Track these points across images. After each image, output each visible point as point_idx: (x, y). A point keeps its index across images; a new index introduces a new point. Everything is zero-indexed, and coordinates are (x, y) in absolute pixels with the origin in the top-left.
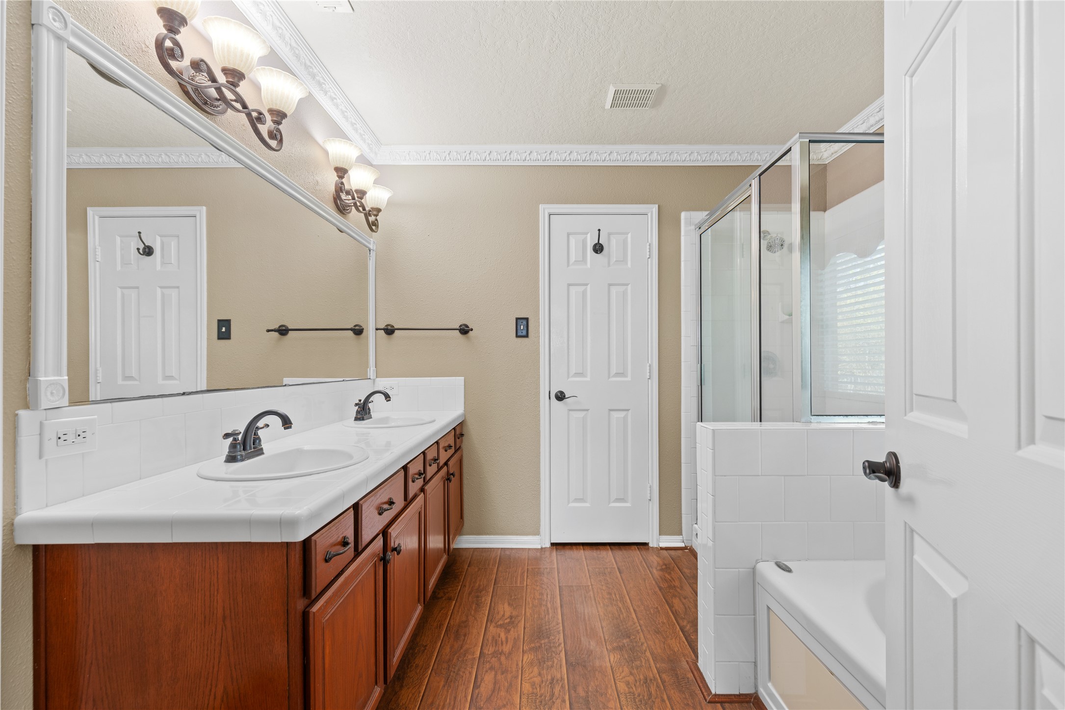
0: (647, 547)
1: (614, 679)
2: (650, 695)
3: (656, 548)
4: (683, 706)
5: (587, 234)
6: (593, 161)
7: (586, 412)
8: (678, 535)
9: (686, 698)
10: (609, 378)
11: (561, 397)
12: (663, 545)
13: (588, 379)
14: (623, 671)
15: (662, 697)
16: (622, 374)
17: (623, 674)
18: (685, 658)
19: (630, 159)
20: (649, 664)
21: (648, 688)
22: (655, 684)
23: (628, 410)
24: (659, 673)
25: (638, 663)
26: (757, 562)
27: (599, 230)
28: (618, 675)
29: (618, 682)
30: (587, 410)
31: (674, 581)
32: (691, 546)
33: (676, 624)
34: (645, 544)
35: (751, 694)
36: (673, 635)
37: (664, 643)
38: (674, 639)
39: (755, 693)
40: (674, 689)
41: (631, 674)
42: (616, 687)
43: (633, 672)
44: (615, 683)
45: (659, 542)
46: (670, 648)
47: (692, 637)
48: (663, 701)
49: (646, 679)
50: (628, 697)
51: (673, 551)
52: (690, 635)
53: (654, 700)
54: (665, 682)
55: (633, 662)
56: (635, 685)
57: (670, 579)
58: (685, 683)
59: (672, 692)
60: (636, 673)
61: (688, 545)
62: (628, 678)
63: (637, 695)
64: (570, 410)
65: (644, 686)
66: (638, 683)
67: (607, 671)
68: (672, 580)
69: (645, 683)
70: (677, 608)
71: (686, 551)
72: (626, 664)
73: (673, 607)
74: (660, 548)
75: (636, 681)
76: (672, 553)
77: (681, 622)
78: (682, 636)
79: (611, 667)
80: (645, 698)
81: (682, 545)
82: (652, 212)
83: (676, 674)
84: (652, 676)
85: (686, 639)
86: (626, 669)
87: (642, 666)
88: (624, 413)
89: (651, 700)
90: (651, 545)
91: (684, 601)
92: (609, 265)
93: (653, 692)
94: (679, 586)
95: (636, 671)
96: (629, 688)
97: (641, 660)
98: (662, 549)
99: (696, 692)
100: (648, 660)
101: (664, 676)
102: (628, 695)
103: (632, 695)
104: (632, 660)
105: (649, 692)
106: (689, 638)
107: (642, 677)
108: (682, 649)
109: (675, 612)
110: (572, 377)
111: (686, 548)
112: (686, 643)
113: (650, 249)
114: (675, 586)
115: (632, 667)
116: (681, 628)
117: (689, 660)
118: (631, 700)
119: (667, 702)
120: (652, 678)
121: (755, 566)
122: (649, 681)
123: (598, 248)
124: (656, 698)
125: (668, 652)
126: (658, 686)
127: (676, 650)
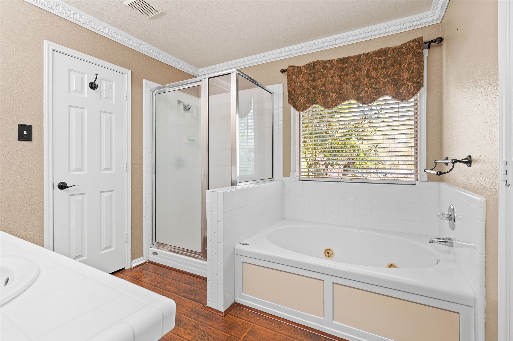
0: (124, 270)
1: (181, 337)
2: (203, 330)
3: (130, 268)
4: (218, 325)
5: (84, 74)
6: (90, 27)
7: (83, 195)
8: (141, 257)
9: (216, 321)
10: (100, 171)
11: (63, 186)
12: (134, 265)
13: (85, 172)
14: (181, 331)
15: (208, 328)
16: (109, 169)
17: (183, 332)
18: (199, 307)
19: (116, 37)
20: (188, 320)
21: (199, 329)
22: (200, 325)
23: (112, 191)
24: (196, 320)
25: (183, 322)
26: (235, 246)
27: (97, 75)
28: (181, 334)
29: (184, 337)
30: (84, 194)
31: (158, 279)
32: (148, 260)
33: (179, 296)
34: (123, 269)
35: (233, 303)
36: (184, 301)
37: (184, 307)
38: (186, 303)
39: (234, 302)
40: (208, 321)
41: (186, 329)
42: (186, 339)
43: (185, 328)
44: (184, 338)
45: (132, 264)
46: (188, 307)
47: (191, 297)
48: (210, 329)
49: (194, 326)
50: (196, 339)
51: (141, 266)
52: (190, 297)
53: (206, 331)
54: (202, 321)
55: (181, 324)
56: (193, 332)
57: (154, 279)
58: (209, 316)
59: (209, 323)
60: (187, 327)
61: (147, 260)
62: (186, 332)
63: (198, 335)
64: (70, 195)
65: (197, 329)
66: (193, 330)
67: (174, 337)
68: (156, 279)
69: (195, 328)
70: (172, 290)
71: (147, 263)
72: (179, 327)
73: (170, 290)
74: (133, 267)
75: (191, 330)
76: (141, 267)
77: (180, 294)
78: (188, 299)
79: (173, 333)
80: (202, 333)
81: (144, 261)
82: (128, 74)
83: (203, 315)
84: (194, 323)
85: (190, 300)
86: (181, 329)
87: (186, 323)
88: (110, 193)
89: (205, 332)
90: (126, 268)
91: (172, 285)
92: (100, 99)
93: (203, 329)
94: (162, 280)
95: (186, 327)
96: (192, 335)
97: (183, 320)
98: (134, 268)
99: (216, 316)
100: (186, 318)
101: (199, 320)
102: (194, 338)
103: (196, 337)
104: (179, 324)
105: (201, 329)
106: (191, 299)
107: (192, 327)
108: (193, 305)
109: (173, 292)
110: (73, 171)
111: (146, 262)
112: (193, 301)
113: (127, 95)
114: (160, 282)
115: (183, 326)
116: (183, 297)
117: (201, 307)
118: (198, 339)
119: (211, 328)
120: (196, 324)
121: (235, 248)
122: (196, 326)
123: (93, 86)
124: (206, 330)
125: (190, 309)
126: (202, 325)
127: (192, 307)
